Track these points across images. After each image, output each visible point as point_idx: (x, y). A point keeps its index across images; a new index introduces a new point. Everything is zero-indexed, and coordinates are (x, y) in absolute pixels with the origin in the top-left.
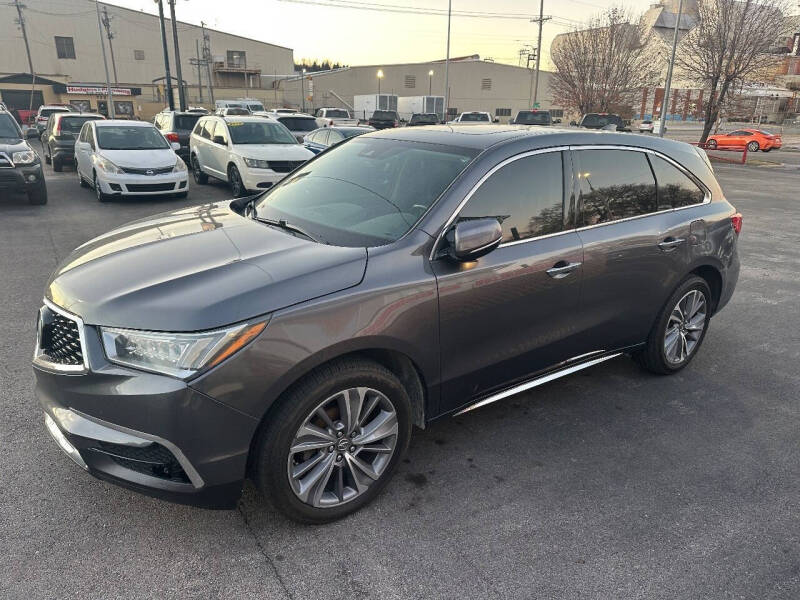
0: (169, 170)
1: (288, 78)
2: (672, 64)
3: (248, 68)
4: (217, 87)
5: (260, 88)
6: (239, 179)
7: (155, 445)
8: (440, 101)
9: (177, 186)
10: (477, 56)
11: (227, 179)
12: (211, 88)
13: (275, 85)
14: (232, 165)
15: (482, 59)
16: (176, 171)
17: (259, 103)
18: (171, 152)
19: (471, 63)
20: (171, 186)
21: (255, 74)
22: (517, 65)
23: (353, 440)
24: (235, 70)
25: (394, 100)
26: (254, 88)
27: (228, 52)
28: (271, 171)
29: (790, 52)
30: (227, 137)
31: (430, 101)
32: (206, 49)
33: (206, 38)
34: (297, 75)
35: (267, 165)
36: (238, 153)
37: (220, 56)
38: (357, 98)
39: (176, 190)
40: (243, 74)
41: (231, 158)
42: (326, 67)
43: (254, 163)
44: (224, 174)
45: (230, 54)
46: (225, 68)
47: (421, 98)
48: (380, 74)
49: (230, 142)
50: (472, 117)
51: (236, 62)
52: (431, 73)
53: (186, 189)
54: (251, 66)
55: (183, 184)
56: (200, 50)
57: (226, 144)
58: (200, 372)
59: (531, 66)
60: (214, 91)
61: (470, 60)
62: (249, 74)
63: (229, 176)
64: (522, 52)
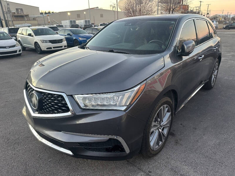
0: (14, 46)
1: (38, 17)
2: (158, 6)
3: (24, 14)
4: (14, 21)
5: (29, 20)
6: (39, 47)
7: (110, 139)
8: (89, 21)
9: (18, 51)
10: (98, 7)
11: (34, 48)
12: (12, 21)
13: (34, 19)
14: (36, 43)
15: (99, 8)
16: (17, 46)
17: (30, 25)
18: (13, 40)
19: (96, 9)
20: (16, 51)
21: (27, 16)
22: (110, 9)
23: (161, 124)
24: (20, 15)
25: (75, 22)
26: (27, 20)
27: (16, 9)
28: (51, 43)
29: (180, 3)
30: (33, 34)
31: (86, 21)
32: (9, 8)
33: (8, 4)
34: (41, 15)
35: (49, 42)
36: (38, 39)
37: (14, 11)
38: (62, 22)
39: (18, 53)
40: (23, 16)
41: (35, 41)
42: (49, 13)
43: (44, 41)
44: (33, 46)
45: (17, 10)
46: (16, 14)
47: (83, 21)
48: (69, 14)
49: (34, 35)
50: (103, 25)
51: (20, 12)
52: (85, 13)
53: (21, 52)
54: (25, 13)
55: (20, 51)
56: (6, 8)
57: (33, 36)
58: (128, 107)
59: (114, 10)
60: (14, 22)
61: (96, 8)
62: (25, 16)
63: (35, 46)
64: (111, 6)
